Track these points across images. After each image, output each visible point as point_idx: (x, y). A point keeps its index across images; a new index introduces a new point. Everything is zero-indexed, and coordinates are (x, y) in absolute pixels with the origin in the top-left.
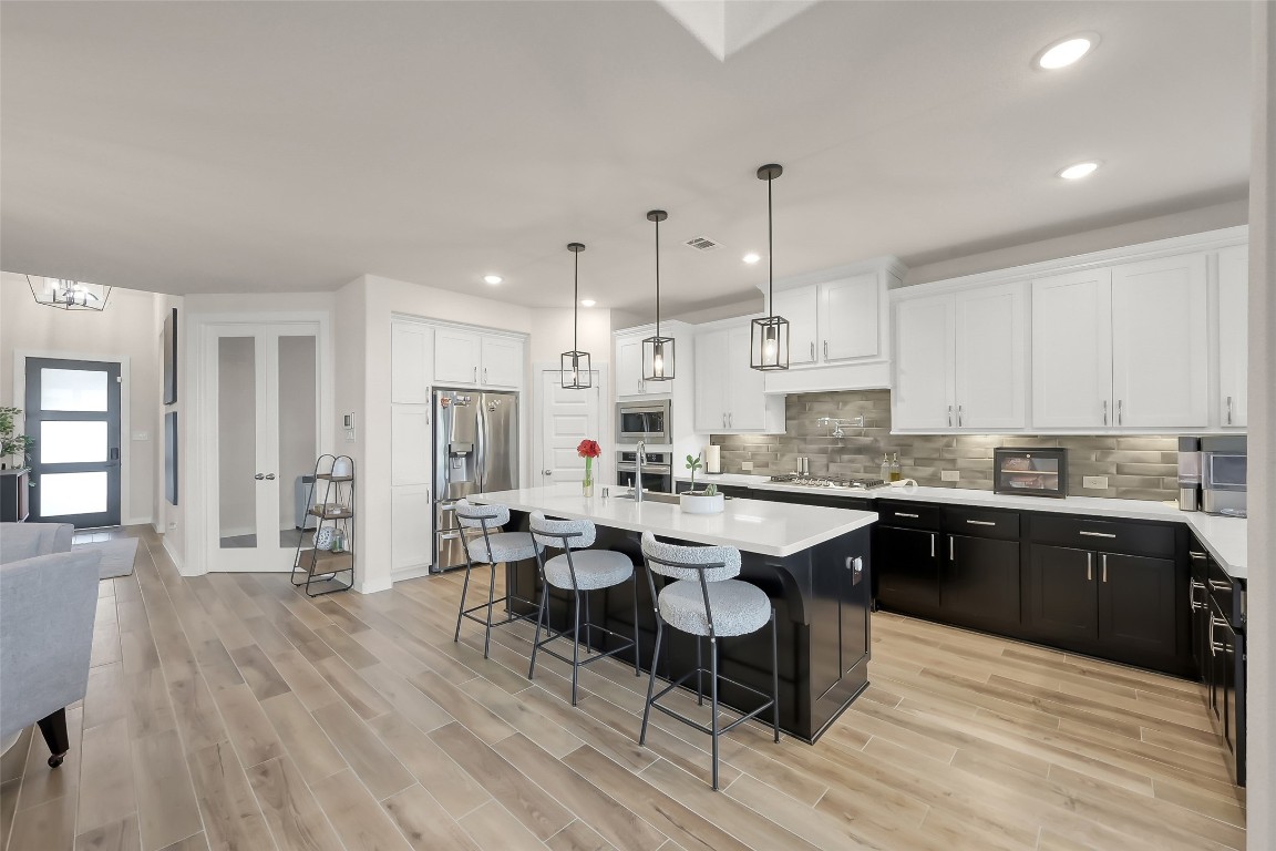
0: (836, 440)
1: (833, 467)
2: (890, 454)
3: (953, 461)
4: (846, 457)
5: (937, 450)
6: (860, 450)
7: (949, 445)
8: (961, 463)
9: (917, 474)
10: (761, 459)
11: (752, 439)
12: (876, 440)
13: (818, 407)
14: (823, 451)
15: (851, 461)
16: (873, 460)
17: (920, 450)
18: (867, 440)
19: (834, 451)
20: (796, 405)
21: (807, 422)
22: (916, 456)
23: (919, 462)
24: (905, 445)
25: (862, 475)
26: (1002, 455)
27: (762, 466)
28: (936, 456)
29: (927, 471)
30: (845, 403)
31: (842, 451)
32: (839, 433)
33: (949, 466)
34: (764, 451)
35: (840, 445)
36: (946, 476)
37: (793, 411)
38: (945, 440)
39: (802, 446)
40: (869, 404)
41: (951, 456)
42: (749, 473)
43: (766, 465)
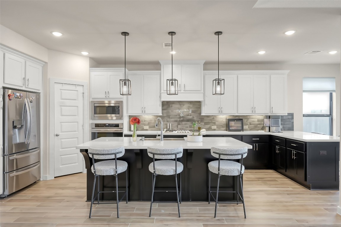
0: (180, 117)
1: (179, 126)
2: (198, 121)
3: (215, 123)
4: (184, 123)
5: (211, 120)
6: (188, 120)
7: (214, 118)
8: (217, 123)
9: (205, 127)
10: (152, 125)
11: (147, 117)
12: (193, 117)
13: (174, 106)
14: (176, 121)
15: (186, 124)
16: (192, 123)
17: (207, 120)
18: (190, 117)
19: (180, 121)
20: (166, 105)
21: (170, 111)
22: (205, 122)
23: (206, 124)
24: (202, 119)
26: (229, 120)
27: (152, 127)
28: (210, 122)
29: (208, 126)
30: (183, 105)
31: (182, 121)
32: (182, 115)
33: (214, 125)
34: (153, 121)
35: (182, 119)
36: (214, 127)
37: (165, 107)
38: (213, 117)
39: (168, 119)
40: (191, 106)
41: (214, 122)
42: (147, 130)
43: (154, 127)
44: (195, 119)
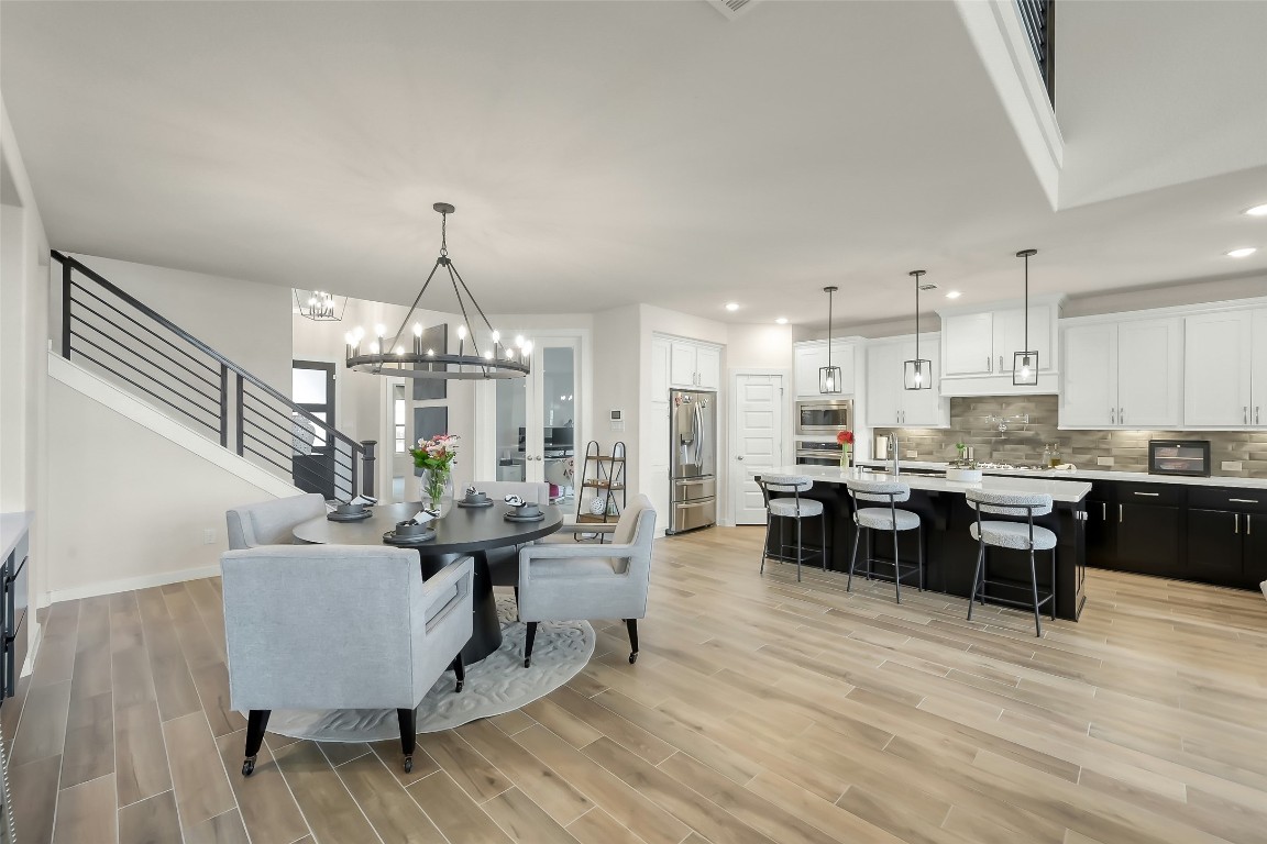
0: (1000, 434)
1: (995, 454)
2: (1051, 445)
3: (1108, 450)
4: (1008, 447)
5: (1093, 441)
6: (1022, 441)
7: (1104, 437)
8: (1115, 451)
9: (1074, 460)
10: (925, 448)
11: (916, 431)
12: (1037, 434)
13: (981, 406)
14: (987, 442)
15: (1012, 450)
16: (1034, 449)
17: (1079, 442)
18: (1030, 434)
19: (997, 442)
20: (959, 406)
21: (971, 419)
22: (1076, 446)
23: (1077, 451)
24: (1065, 438)
25: (1025, 461)
26: (1154, 445)
27: (927, 454)
28: (1092, 446)
29: (1085, 458)
30: (1009, 405)
31: (1005, 442)
32: (1003, 428)
33: (1104, 454)
34: (929, 442)
35: (1003, 438)
36: (1101, 461)
37: (957, 411)
38: (1101, 434)
39: (967, 438)
40: (1031, 405)
41: (1106, 447)
42: (913, 459)
43: (931, 453)
44: (1043, 437)
